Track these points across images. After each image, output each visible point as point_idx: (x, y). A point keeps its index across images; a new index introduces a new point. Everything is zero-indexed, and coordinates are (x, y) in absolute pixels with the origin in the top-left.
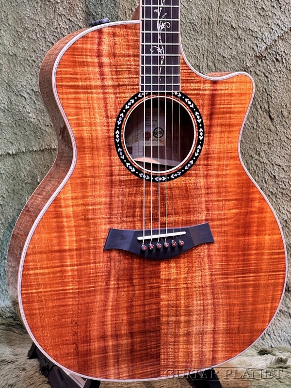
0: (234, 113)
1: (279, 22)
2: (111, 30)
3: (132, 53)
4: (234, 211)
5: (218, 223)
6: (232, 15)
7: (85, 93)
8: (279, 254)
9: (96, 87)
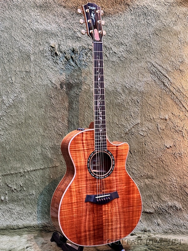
0: (123, 155)
1: (132, 122)
2: (86, 132)
3: (92, 139)
4: (125, 187)
5: (120, 191)
6: (117, 120)
7: (78, 152)
8: (139, 200)
9: (82, 150)
